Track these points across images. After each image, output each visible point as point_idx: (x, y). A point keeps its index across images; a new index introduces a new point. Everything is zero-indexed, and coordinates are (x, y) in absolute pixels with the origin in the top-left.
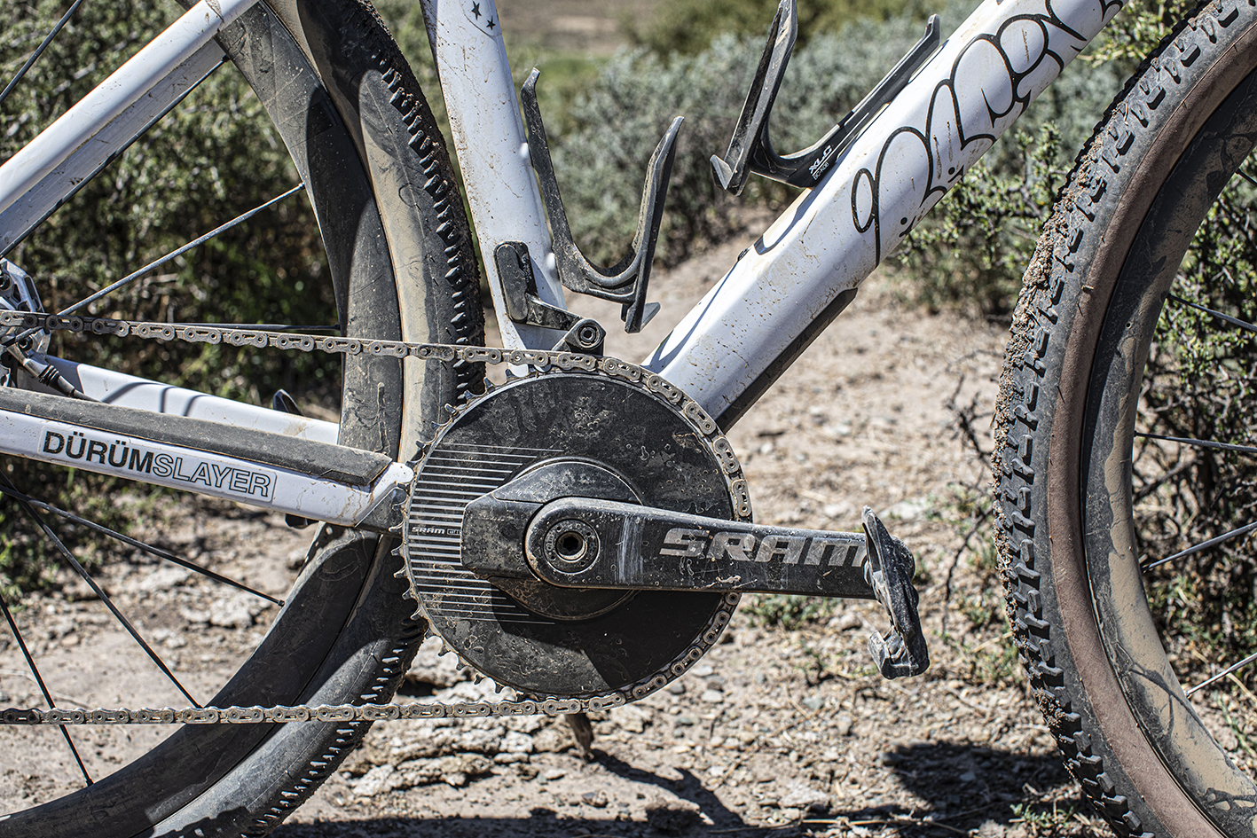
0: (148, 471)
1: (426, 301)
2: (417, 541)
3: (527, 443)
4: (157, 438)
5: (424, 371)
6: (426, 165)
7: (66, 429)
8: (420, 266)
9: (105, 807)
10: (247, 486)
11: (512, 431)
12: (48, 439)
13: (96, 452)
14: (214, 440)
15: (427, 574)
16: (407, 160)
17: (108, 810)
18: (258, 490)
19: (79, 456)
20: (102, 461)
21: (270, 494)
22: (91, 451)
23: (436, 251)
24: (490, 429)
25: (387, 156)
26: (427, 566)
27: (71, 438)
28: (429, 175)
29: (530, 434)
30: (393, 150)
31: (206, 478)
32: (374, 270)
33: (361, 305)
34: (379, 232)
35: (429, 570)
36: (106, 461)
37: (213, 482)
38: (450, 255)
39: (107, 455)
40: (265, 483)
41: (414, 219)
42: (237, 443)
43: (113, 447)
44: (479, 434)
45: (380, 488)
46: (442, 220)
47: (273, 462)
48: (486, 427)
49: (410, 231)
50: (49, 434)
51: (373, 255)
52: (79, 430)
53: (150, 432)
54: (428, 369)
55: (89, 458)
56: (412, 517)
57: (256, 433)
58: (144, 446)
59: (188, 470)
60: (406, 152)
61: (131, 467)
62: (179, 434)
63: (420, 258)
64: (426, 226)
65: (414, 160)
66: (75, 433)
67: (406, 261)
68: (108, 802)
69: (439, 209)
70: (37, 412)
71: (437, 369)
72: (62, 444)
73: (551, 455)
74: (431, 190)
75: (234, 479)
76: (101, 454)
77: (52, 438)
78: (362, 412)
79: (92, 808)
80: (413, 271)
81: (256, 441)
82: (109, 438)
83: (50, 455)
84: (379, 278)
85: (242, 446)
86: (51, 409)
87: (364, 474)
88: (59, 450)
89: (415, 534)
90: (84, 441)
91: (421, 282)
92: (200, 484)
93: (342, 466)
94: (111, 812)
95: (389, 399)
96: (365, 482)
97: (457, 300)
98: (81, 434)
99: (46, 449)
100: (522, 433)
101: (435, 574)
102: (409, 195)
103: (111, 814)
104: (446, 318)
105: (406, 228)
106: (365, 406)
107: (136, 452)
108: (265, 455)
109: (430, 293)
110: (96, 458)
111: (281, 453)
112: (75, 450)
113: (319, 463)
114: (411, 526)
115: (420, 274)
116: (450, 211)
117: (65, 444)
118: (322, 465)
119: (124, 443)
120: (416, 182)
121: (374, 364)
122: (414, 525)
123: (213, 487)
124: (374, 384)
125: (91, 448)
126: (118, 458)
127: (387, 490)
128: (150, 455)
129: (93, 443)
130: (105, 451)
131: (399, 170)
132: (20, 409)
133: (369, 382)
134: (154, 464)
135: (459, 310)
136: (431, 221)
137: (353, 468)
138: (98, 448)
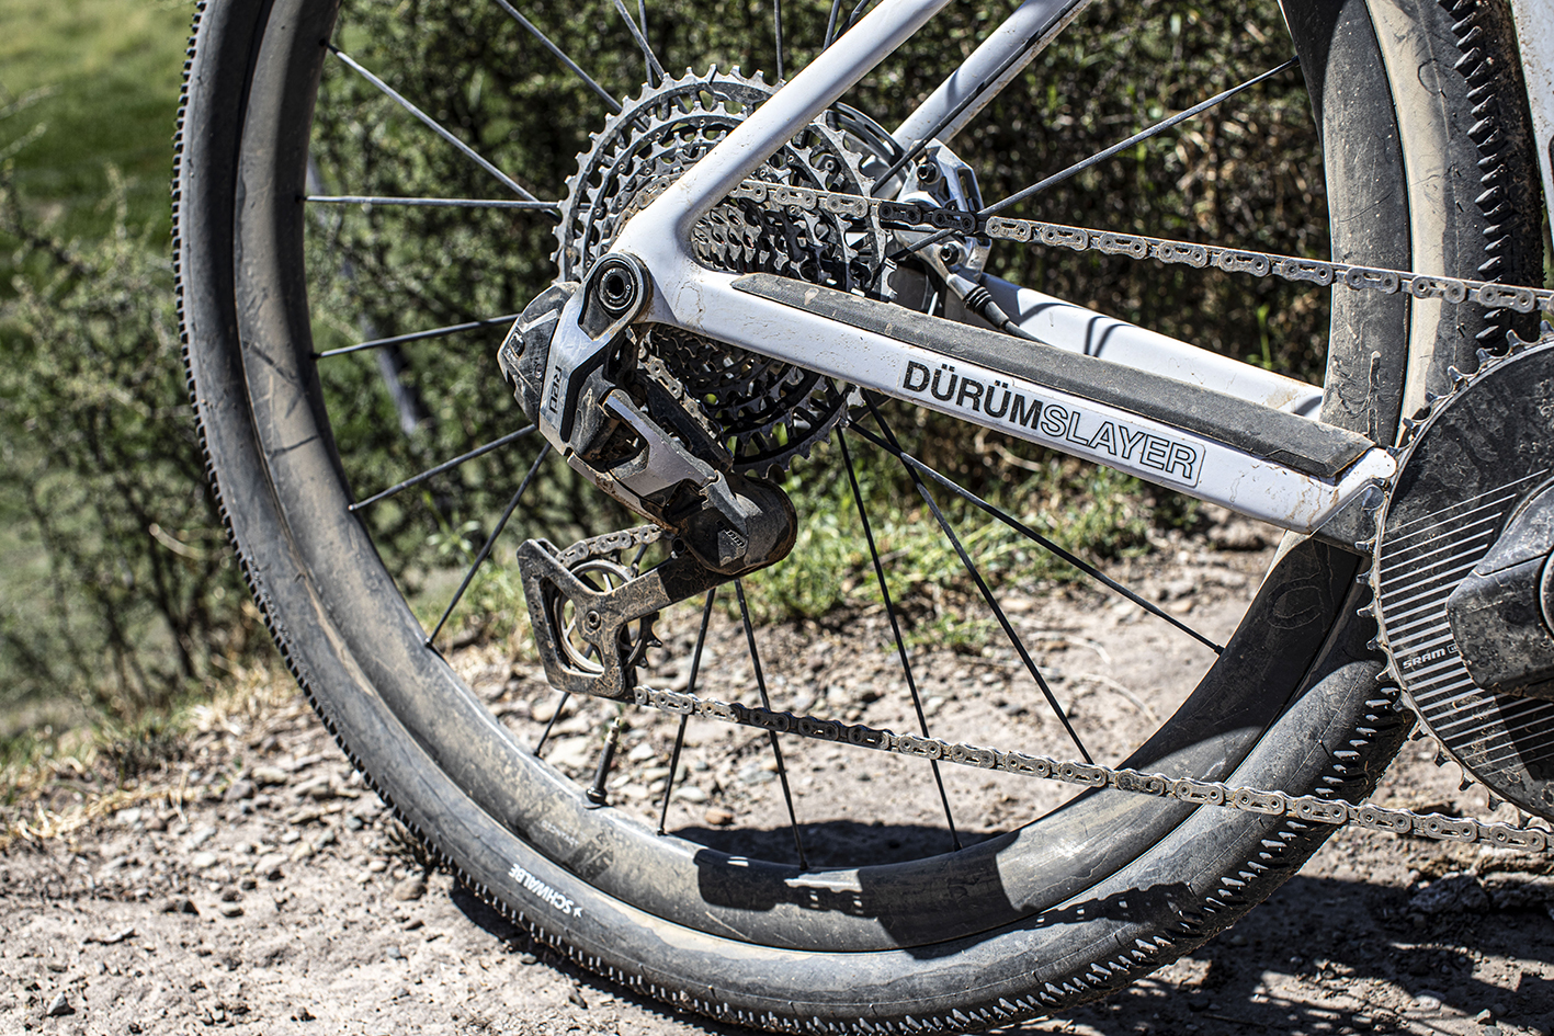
0: (1034, 427)
1: (1445, 235)
2: (1416, 680)
3: (1495, 481)
4: (1049, 382)
5: (1433, 339)
6: (1460, 32)
7: (933, 360)
8: (1440, 183)
9: (964, 882)
10: (1165, 461)
11: (1468, 473)
12: (910, 371)
13: (969, 395)
14: (1127, 394)
15: (1449, 719)
16: (1432, 25)
17: (967, 887)
18: (1179, 468)
19: (948, 397)
20: (976, 408)
21: (1194, 475)
22: (963, 393)
23: (1465, 162)
24: (1440, 485)
25: (1405, 19)
26: (1444, 709)
27: (938, 373)
28: (1464, 48)
29: (1492, 467)
30: (1414, 9)
31: (1111, 444)
32: (1380, 185)
33: (1358, 235)
34: (1390, 131)
35: (1451, 713)
36: (982, 407)
37: (1120, 452)
38: (1486, 169)
39: (982, 399)
40: (1189, 459)
41: (1437, 112)
42: (1157, 400)
43: (991, 390)
44: (1427, 498)
45: (1350, 484)
46: (1479, 116)
47: (1203, 430)
48: (1433, 485)
49: (1429, 130)
50: (912, 365)
51: (1379, 165)
52: (950, 362)
53: (1042, 374)
54: (1439, 337)
55: (960, 402)
56: (1396, 649)
57: (1185, 387)
58: (1031, 391)
59: (1087, 430)
60: (1432, 13)
61: (1013, 419)
62: (1078, 379)
63: (1441, 172)
64: (1453, 124)
65: (1443, 25)
66: (944, 366)
67: (1423, 176)
68: (970, 878)
69: (1476, 100)
70: (898, 335)
71: (1451, 338)
72: (926, 379)
73: (1534, 482)
74: (1465, 70)
75: (1148, 449)
76: (976, 397)
77: (916, 371)
78: (1348, 391)
79: (950, 881)
80: (1430, 190)
81: (1183, 399)
82: (987, 377)
83: (911, 393)
84: (1387, 199)
85: (1162, 404)
86: (917, 331)
87: (1327, 460)
88: (923, 387)
89: (1410, 670)
90: (954, 378)
91: (1440, 207)
92: (1102, 452)
93: (1298, 446)
94: (973, 890)
95: (1385, 377)
96: (1331, 473)
97: (1491, 237)
98: (952, 369)
99: (907, 385)
100: (1481, 470)
101: (1460, 715)
102: (1432, 77)
103: (970, 894)
104: (1471, 264)
105: (1424, 125)
106: (1351, 383)
107: (1020, 399)
108: (1192, 419)
109: (1450, 225)
110: (968, 402)
111: (1215, 420)
112: (943, 389)
113: (1264, 438)
114: (1400, 662)
115: (1439, 195)
116: (1493, 103)
117: (931, 379)
118: (1270, 441)
119: (1005, 385)
120: (1444, 57)
121: (1369, 323)
122: (1405, 658)
123: (1119, 458)
124: (1367, 352)
125: (963, 388)
126: (996, 406)
127: (1361, 487)
128: (1037, 405)
129: (966, 381)
130: (982, 394)
131: (1420, 39)
132: (878, 328)
133: (1361, 349)
134: (1042, 418)
135: (1492, 253)
136: (1461, 117)
137: (1314, 450)
138: (971, 389)
